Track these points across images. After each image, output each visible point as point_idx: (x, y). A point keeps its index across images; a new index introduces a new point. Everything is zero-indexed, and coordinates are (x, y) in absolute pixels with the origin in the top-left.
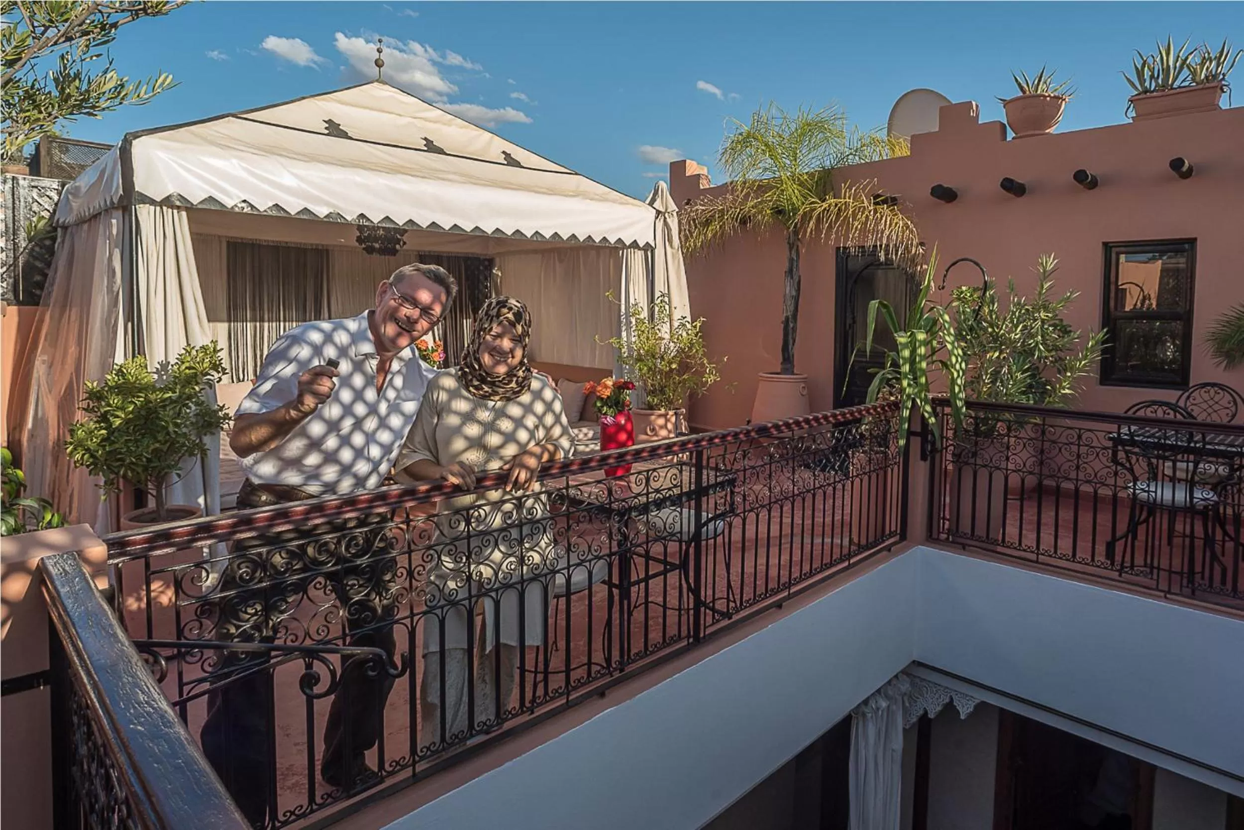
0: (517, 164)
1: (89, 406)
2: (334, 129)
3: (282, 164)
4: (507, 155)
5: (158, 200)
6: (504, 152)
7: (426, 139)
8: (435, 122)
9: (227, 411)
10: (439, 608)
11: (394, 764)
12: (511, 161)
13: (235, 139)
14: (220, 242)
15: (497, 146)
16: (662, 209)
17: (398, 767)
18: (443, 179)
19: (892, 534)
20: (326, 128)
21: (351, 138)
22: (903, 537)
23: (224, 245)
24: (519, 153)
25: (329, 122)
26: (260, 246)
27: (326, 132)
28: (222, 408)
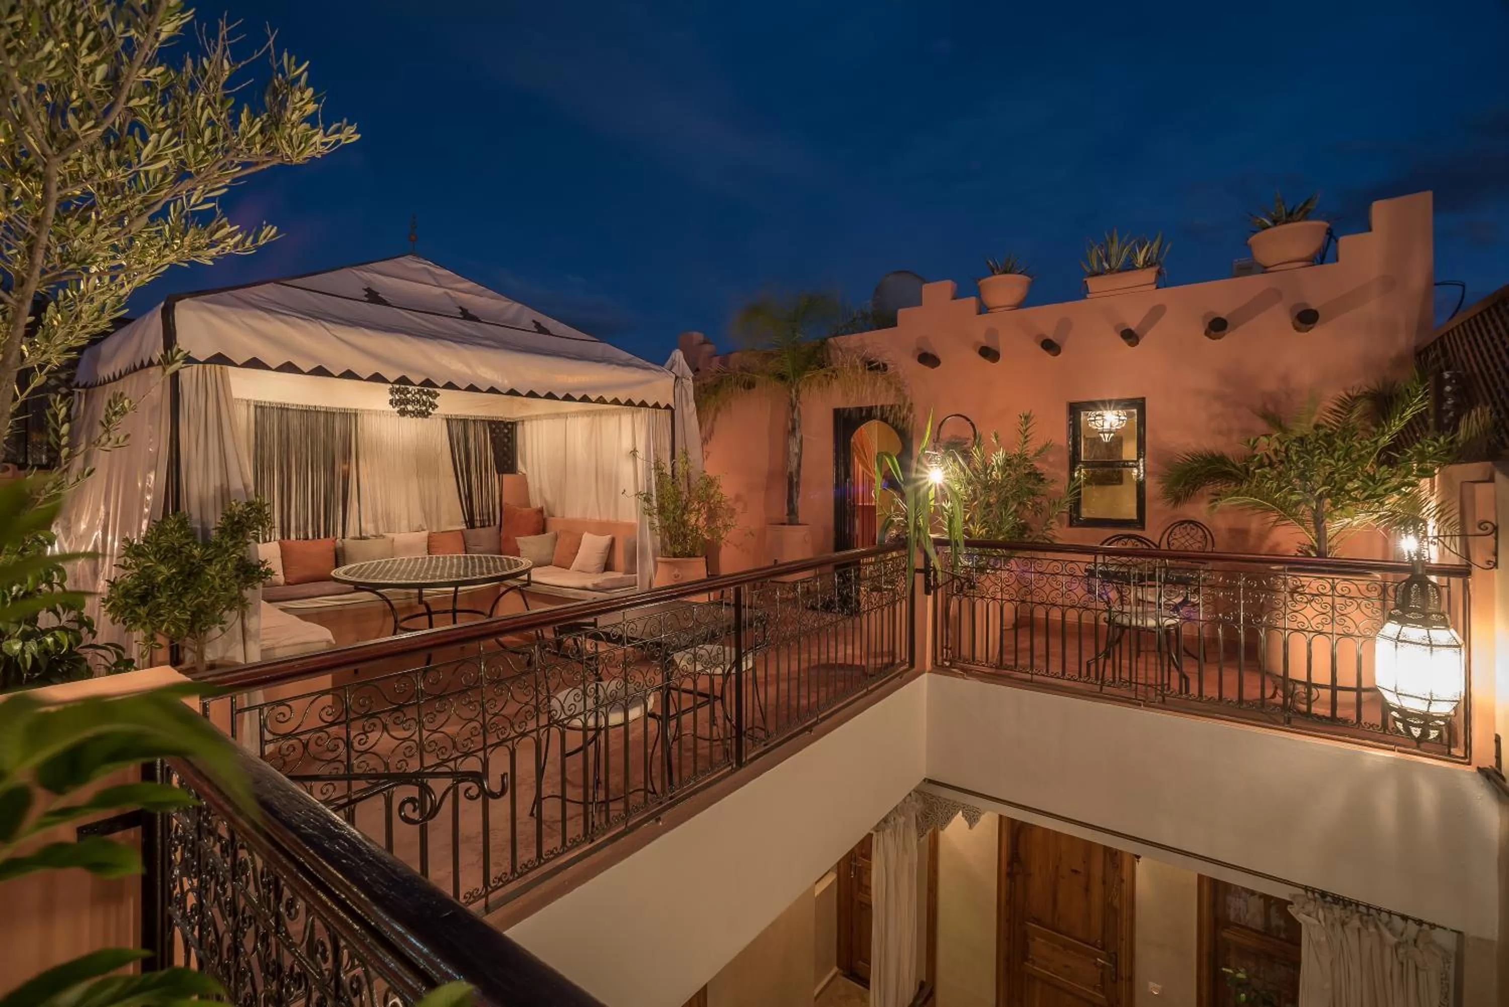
0: (546, 332)
1: (125, 562)
2: (373, 297)
3: (325, 328)
4: (538, 325)
5: (202, 360)
6: (534, 321)
7: (461, 308)
8: (470, 293)
9: (269, 566)
10: (510, 739)
11: (468, 896)
12: (541, 330)
13: (278, 304)
14: (248, 406)
15: (529, 315)
16: (679, 375)
17: (472, 899)
18: (480, 344)
19: (903, 663)
20: (366, 296)
21: (389, 305)
22: (912, 665)
23: (252, 408)
24: (549, 323)
25: (368, 290)
26: (288, 409)
27: (366, 299)
28: (264, 563)
